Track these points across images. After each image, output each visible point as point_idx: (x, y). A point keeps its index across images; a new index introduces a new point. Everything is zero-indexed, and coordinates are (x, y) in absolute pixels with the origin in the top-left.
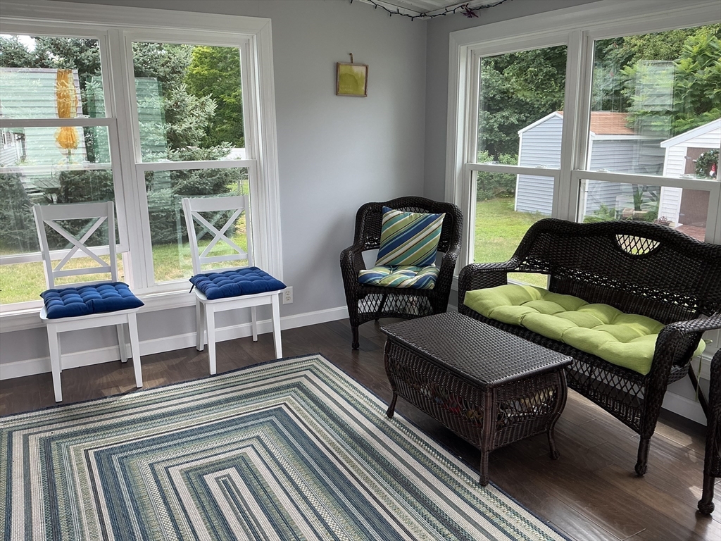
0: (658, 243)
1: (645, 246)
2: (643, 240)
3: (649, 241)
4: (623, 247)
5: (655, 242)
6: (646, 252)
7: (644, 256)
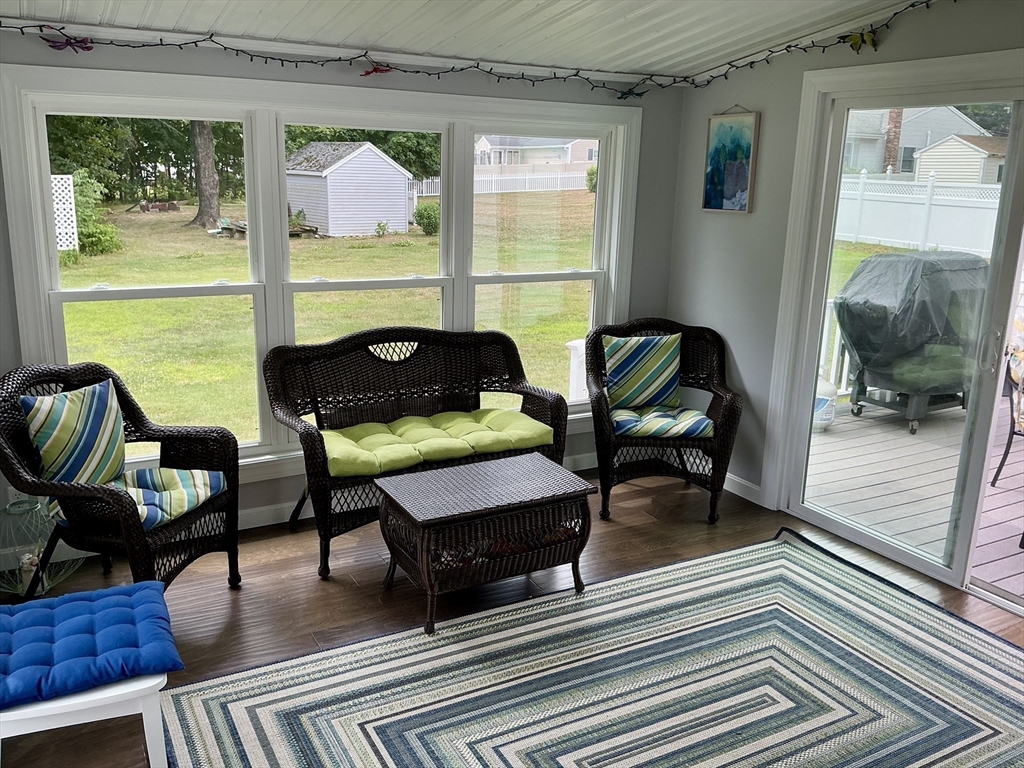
0: (416, 344)
1: (404, 350)
2: (399, 344)
3: (406, 344)
4: (382, 357)
5: (412, 343)
6: (408, 355)
7: (407, 360)
